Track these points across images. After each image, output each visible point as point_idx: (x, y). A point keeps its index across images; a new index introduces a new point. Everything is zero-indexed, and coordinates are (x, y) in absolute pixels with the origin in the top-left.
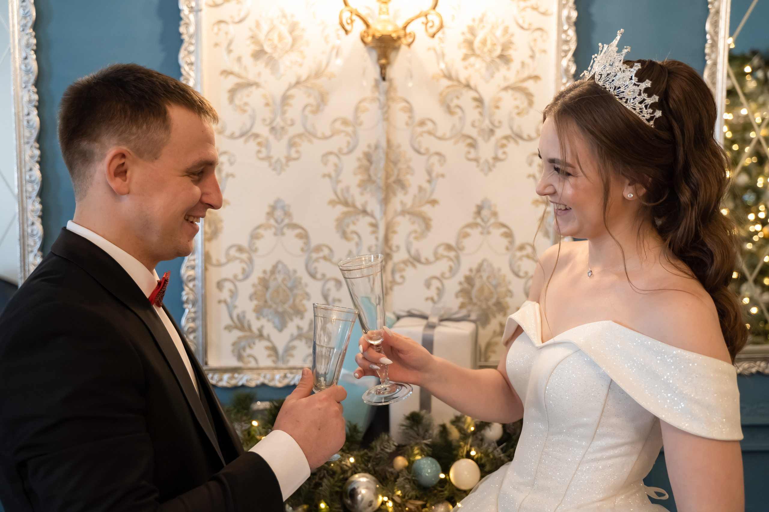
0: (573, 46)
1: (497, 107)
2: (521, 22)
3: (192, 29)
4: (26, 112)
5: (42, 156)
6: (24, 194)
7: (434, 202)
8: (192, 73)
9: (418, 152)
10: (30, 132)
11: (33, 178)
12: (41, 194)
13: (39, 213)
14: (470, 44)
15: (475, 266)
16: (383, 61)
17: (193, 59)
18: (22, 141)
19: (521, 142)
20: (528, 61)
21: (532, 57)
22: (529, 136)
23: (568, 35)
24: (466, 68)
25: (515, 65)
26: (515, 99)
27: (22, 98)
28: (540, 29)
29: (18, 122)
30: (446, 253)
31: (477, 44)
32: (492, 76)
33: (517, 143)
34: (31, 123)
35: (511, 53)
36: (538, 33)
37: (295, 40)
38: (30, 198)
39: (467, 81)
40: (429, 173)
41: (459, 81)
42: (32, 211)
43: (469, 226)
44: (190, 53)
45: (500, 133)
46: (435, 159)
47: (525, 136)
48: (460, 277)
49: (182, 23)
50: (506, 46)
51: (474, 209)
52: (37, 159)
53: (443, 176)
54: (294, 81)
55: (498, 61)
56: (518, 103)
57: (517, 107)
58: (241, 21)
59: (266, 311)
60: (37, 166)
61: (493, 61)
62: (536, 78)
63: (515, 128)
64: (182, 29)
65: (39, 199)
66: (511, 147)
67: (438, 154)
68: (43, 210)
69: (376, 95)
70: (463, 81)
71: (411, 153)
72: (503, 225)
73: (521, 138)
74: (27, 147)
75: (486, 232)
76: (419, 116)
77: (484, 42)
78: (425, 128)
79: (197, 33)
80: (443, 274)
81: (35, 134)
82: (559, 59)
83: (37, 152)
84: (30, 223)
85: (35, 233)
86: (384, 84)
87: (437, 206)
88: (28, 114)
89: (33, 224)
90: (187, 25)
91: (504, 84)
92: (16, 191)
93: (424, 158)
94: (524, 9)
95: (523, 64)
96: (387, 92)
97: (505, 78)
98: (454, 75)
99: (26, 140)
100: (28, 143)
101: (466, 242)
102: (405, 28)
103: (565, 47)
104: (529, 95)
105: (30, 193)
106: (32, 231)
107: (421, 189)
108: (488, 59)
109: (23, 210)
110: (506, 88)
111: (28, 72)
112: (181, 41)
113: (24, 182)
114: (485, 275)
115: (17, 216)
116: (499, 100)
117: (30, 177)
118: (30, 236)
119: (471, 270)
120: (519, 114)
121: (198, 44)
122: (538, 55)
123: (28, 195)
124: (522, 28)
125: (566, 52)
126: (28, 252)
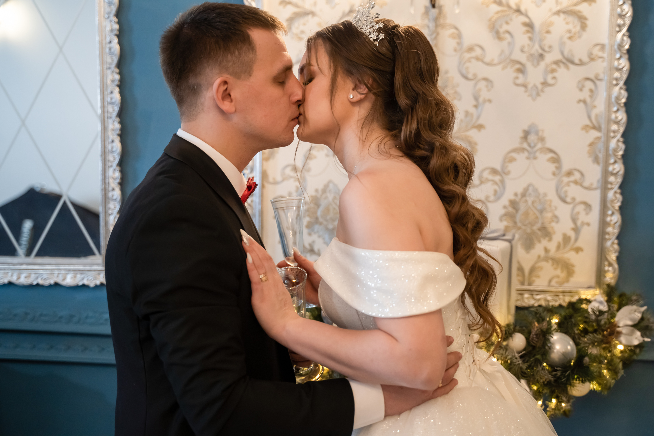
1: (548, 32)
4: (108, 40)
5: (121, 80)
6: (106, 115)
7: (480, 127)
9: (466, 78)
10: (112, 58)
11: (113, 100)
12: (121, 115)
13: (118, 132)
15: (520, 190)
18: (105, 67)
19: (571, 66)
22: (580, 60)
27: (105, 27)
29: (102, 49)
30: (490, 177)
33: (568, 68)
34: (112, 50)
38: (111, 118)
39: (518, 6)
40: (476, 98)
41: (509, 6)
42: (113, 130)
43: (514, 150)
45: (549, 58)
46: (482, 84)
47: (577, 61)
48: (505, 201)
51: (521, 134)
52: (117, 83)
53: (490, 101)
54: (347, 10)
56: (570, 27)
57: (569, 31)
59: (317, 227)
60: (117, 90)
63: (566, 53)
65: (118, 120)
66: (562, 72)
67: (486, 79)
68: (122, 129)
69: (426, 22)
70: (514, 6)
71: (458, 79)
72: (551, 151)
73: (572, 62)
74: (109, 72)
75: (532, 157)
76: (467, 42)
78: (473, 54)
80: (487, 198)
81: (116, 60)
83: (117, 77)
84: (110, 140)
85: (114, 149)
86: (434, 12)
87: (483, 131)
88: (110, 42)
89: (113, 141)
91: (556, 9)
92: (99, 111)
93: (472, 83)
96: (436, 19)
99: (108, 66)
100: (109, 68)
101: (511, 167)
105: (111, 113)
106: (112, 148)
107: (467, 113)
109: (105, 128)
110: (558, 13)
113: (106, 104)
114: (530, 200)
115: (100, 134)
116: (551, 24)
117: (111, 99)
118: (111, 152)
119: (516, 195)
120: (570, 38)
123: (109, 115)
126: (109, 167)
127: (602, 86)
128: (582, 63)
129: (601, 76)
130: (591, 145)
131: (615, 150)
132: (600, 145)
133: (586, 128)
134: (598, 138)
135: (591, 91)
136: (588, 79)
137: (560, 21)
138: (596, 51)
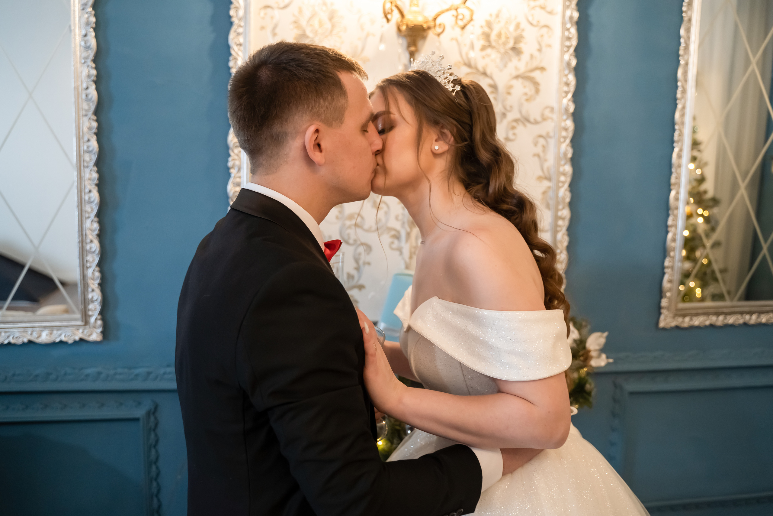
0: (574, 42)
2: (530, 19)
3: (241, 13)
4: (85, 86)
5: (99, 128)
8: (240, 53)
10: (88, 105)
11: (91, 149)
12: (98, 163)
13: (96, 181)
14: (487, 36)
16: (413, 49)
17: (241, 40)
18: (81, 114)
20: (536, 54)
21: (540, 50)
22: (535, 120)
23: (570, 33)
24: (483, 58)
25: (525, 57)
26: (525, 87)
27: (81, 72)
28: (546, 26)
29: (77, 96)
31: (493, 37)
32: (505, 66)
33: (524, 125)
34: (90, 97)
35: (522, 46)
36: (545, 30)
37: (333, 26)
38: (87, 167)
41: (476, 69)
42: (90, 179)
44: (239, 34)
47: (532, 120)
49: (232, 6)
50: (518, 39)
52: (94, 130)
55: (511, 52)
56: (527, 90)
57: (526, 94)
58: (285, 7)
60: (95, 137)
61: (507, 52)
62: (542, 69)
63: (524, 112)
64: (232, 13)
65: (96, 169)
66: (520, 129)
68: (100, 179)
70: (481, 69)
73: (528, 121)
74: (86, 119)
77: (499, 36)
79: (246, 17)
81: (93, 107)
82: (563, 53)
83: (95, 124)
84: (87, 190)
85: (92, 200)
88: (87, 88)
89: (90, 191)
90: (237, 9)
91: (515, 73)
92: (75, 160)
94: (533, 8)
95: (532, 56)
97: (516, 68)
98: (473, 63)
99: (84, 113)
100: (86, 115)
102: (435, 19)
103: (568, 43)
104: (536, 84)
105: (87, 162)
106: (89, 198)
108: (502, 50)
109: (80, 178)
110: (517, 77)
111: (87, 48)
112: (231, 24)
113: (82, 152)
115: (76, 184)
116: (511, 87)
117: (88, 147)
118: (88, 203)
120: (527, 100)
121: (247, 25)
122: (544, 49)
123: (86, 164)
124: (531, 24)
125: (569, 47)
126: (85, 218)
127: (552, 142)
128: (536, 123)
129: (552, 134)
130: (544, 193)
131: (564, 199)
132: (551, 194)
133: (540, 178)
134: (549, 188)
135: (544, 146)
136: (540, 136)
137: (518, 84)
138: (547, 113)
